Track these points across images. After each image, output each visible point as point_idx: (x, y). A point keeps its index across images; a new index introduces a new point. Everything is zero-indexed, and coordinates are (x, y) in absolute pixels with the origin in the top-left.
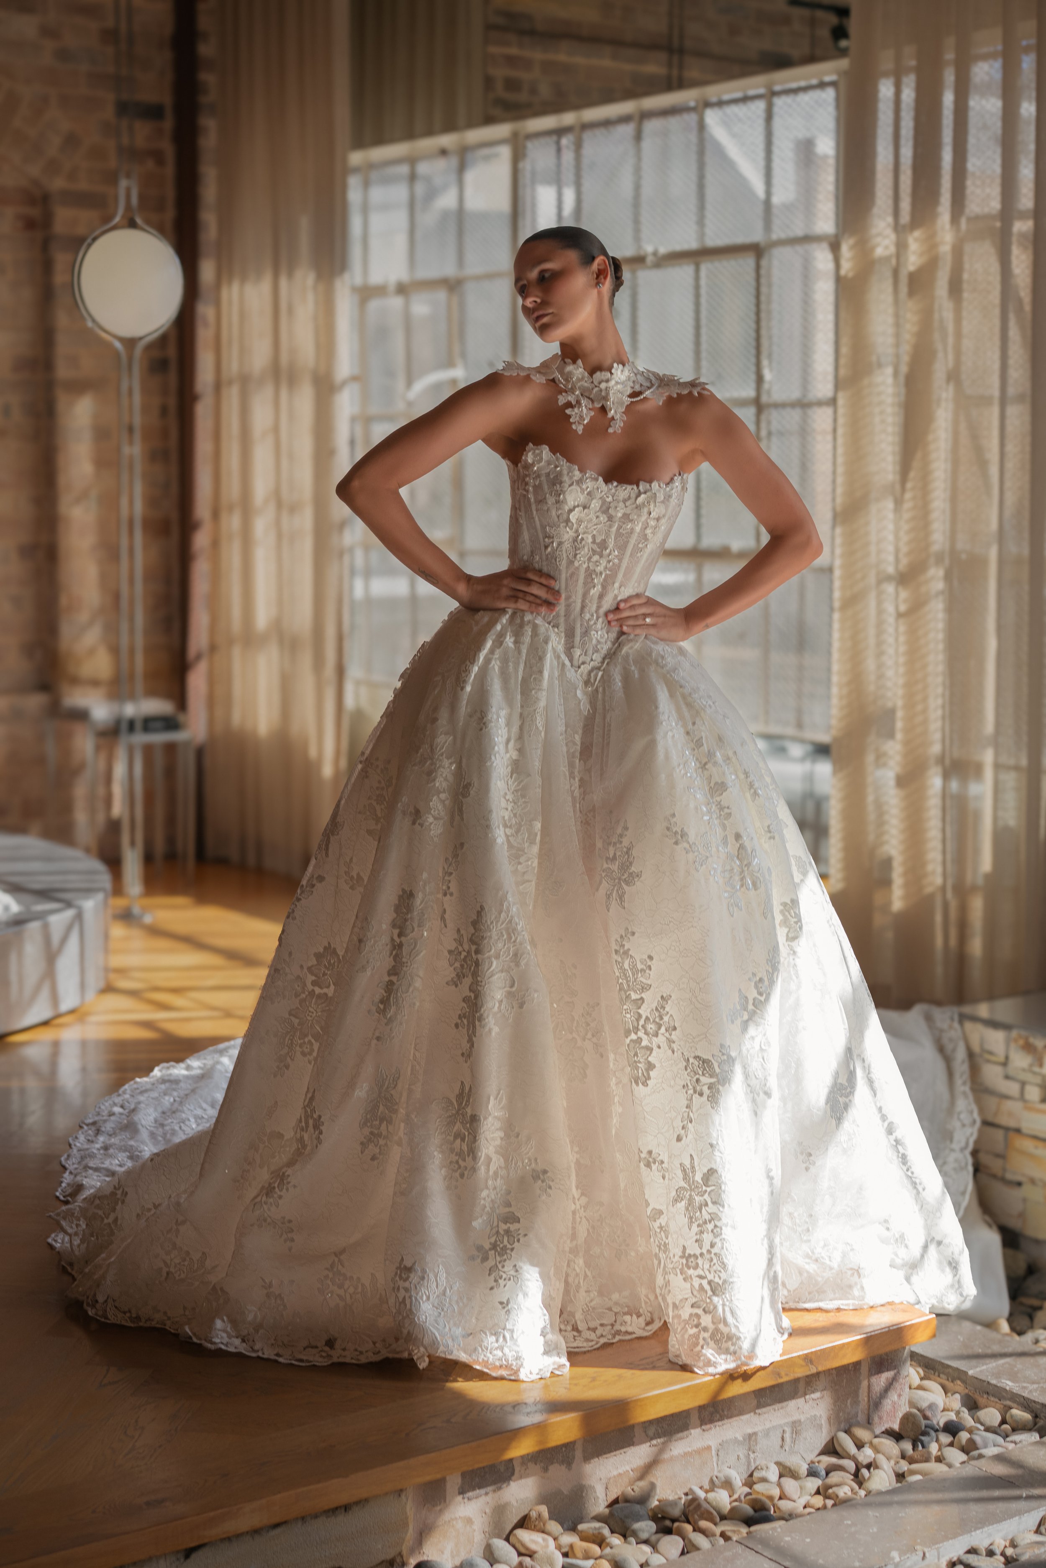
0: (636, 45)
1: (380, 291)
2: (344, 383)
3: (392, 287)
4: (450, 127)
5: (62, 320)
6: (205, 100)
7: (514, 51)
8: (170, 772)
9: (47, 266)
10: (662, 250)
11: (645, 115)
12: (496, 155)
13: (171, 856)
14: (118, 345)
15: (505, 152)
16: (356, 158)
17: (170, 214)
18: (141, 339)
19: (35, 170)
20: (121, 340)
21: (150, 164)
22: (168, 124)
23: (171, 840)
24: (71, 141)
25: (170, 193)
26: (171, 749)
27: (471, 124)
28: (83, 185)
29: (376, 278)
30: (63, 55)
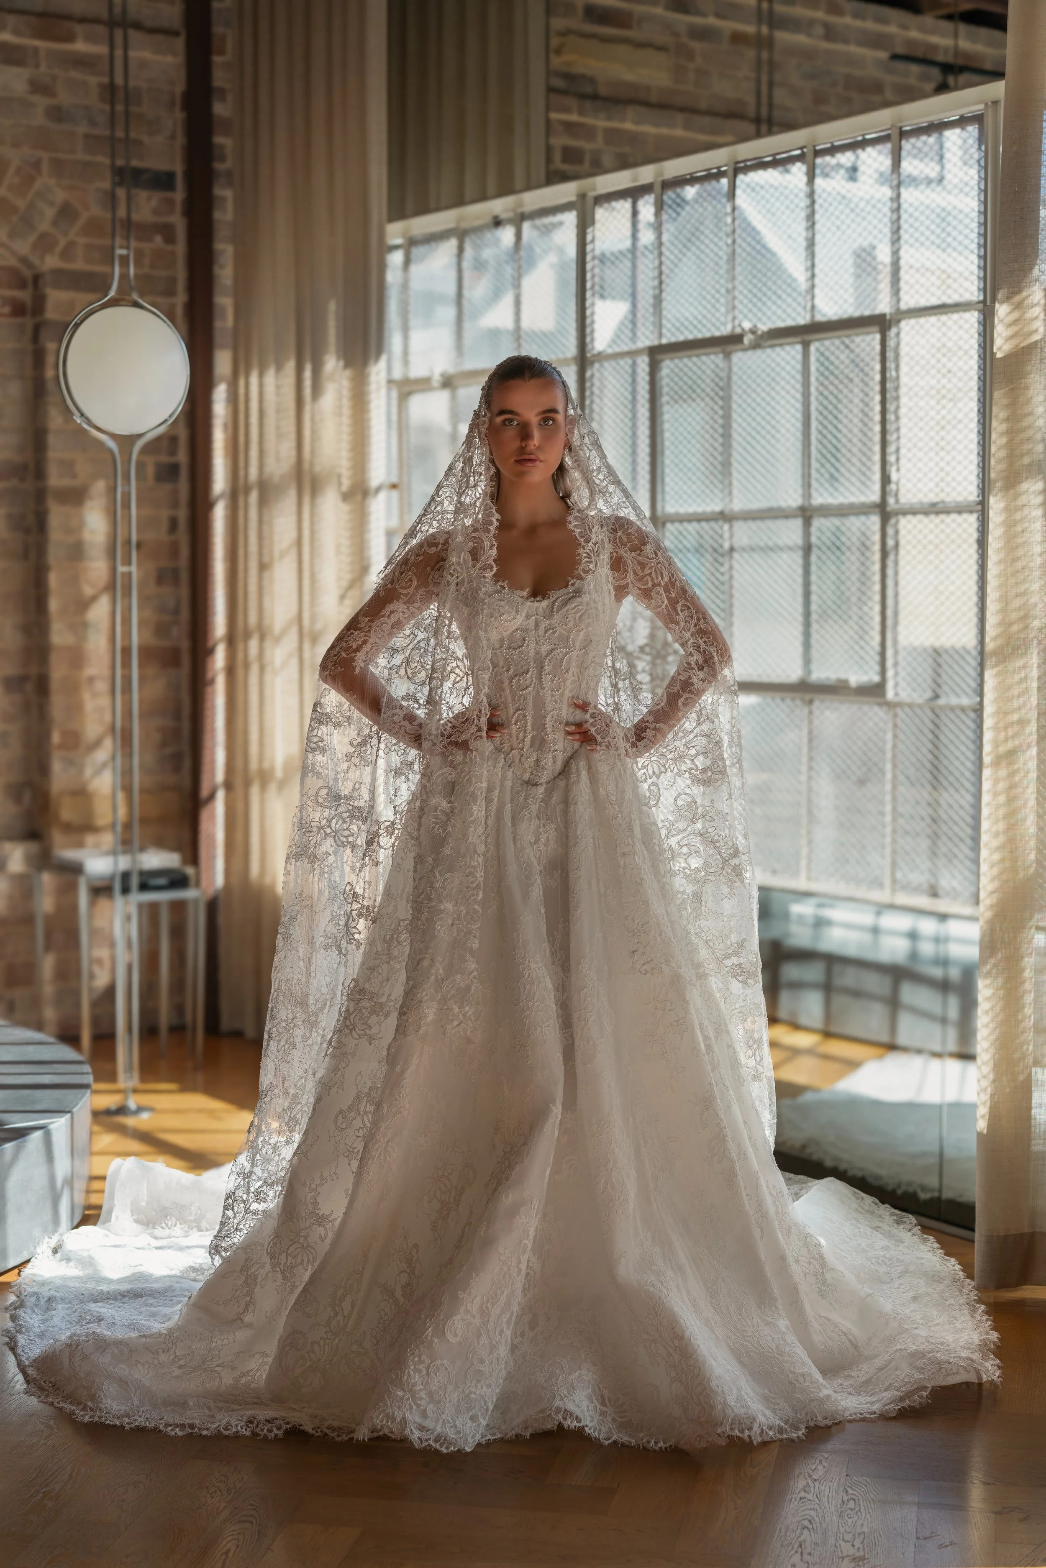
0: (710, 113)
1: (423, 384)
2: (378, 490)
3: (437, 378)
4: (506, 189)
5: (55, 420)
6: (219, 166)
7: (574, 118)
8: (178, 932)
9: (39, 357)
10: (763, 327)
11: (739, 168)
12: (561, 224)
13: (178, 1029)
14: (111, 444)
15: (570, 219)
16: (395, 233)
17: (181, 298)
18: (140, 436)
19: (23, 247)
20: (113, 436)
21: (158, 240)
22: (179, 195)
23: (179, 1009)
24: (66, 213)
25: (181, 273)
26: (178, 907)
27: (529, 187)
28: (79, 265)
29: (417, 371)
30: (57, 114)
